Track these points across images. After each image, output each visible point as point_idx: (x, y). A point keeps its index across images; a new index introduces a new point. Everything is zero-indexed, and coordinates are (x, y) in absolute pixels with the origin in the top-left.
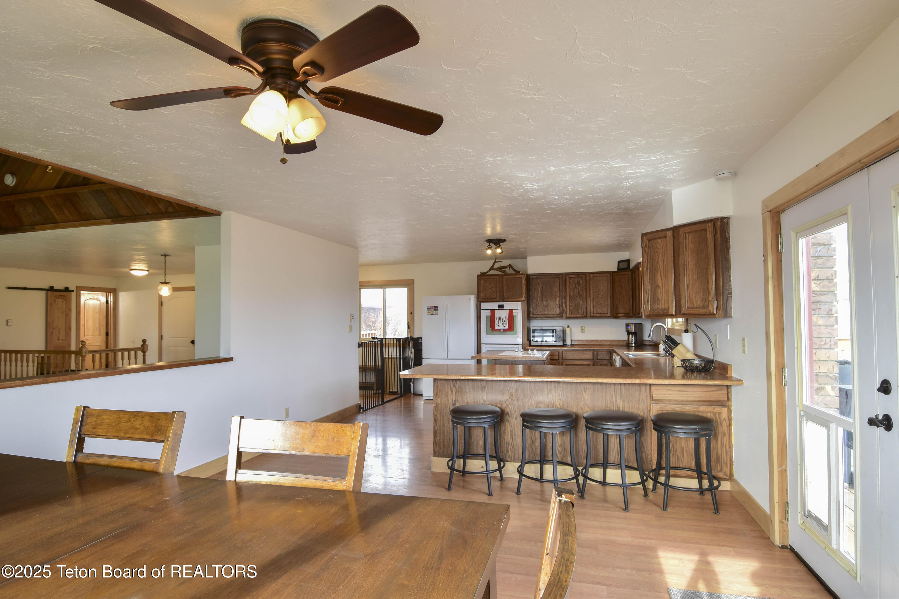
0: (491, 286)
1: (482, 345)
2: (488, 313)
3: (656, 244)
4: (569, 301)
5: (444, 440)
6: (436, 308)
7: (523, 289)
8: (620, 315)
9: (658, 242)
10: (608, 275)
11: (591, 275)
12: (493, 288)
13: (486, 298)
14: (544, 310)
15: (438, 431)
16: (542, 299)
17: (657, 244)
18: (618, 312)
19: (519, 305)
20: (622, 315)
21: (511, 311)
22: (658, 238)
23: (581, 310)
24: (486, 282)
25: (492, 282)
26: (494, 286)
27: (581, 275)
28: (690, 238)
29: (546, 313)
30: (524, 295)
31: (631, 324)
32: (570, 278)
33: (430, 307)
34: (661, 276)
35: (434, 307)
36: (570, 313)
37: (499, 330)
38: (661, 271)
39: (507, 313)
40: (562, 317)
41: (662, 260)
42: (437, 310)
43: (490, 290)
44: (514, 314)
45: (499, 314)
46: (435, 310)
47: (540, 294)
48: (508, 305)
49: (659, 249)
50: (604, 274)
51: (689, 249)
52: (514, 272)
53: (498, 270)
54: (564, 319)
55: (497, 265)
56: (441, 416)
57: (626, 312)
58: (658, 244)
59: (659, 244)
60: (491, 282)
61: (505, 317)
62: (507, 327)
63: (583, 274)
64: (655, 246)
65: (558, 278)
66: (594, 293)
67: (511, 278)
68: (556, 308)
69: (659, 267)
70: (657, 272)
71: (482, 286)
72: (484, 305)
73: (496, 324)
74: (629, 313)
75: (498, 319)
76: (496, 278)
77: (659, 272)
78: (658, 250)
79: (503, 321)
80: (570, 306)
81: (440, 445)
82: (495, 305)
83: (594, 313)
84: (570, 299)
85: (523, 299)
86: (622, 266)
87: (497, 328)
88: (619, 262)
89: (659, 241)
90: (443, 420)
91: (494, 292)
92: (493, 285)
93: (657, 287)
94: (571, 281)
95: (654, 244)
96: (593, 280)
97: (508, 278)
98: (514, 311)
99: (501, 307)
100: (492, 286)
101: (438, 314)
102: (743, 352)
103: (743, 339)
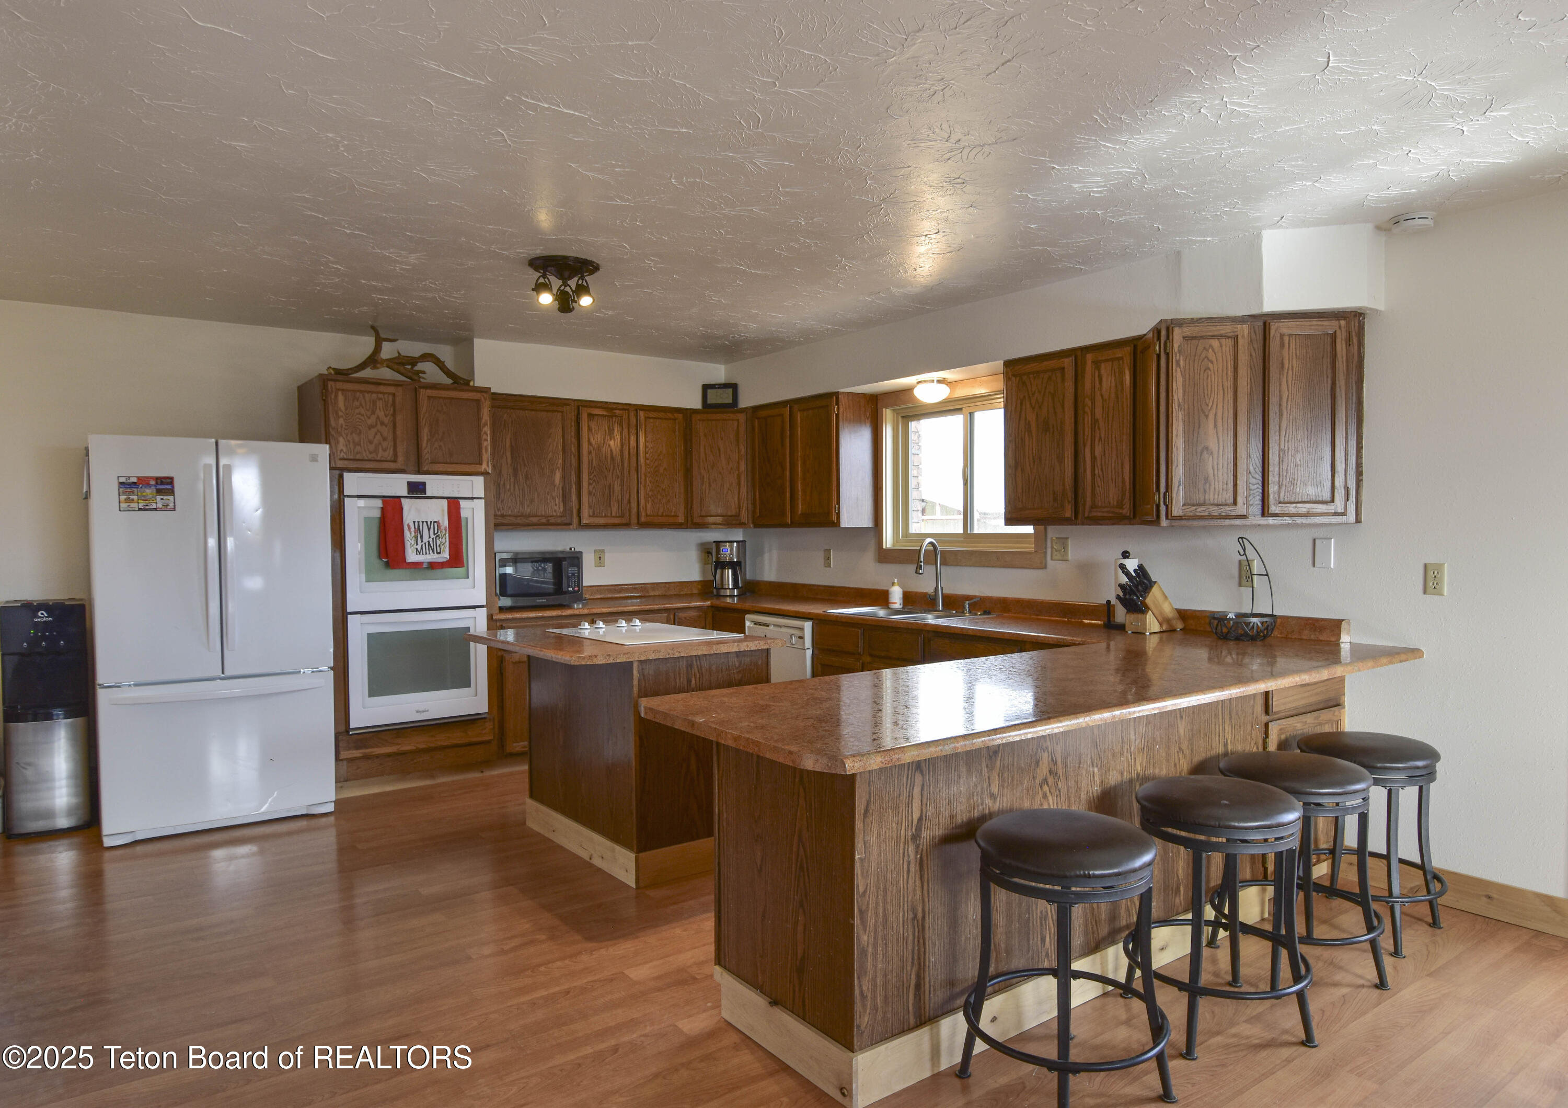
0: (373, 418)
1: (349, 616)
2: (374, 509)
3: (1205, 349)
4: (590, 479)
5: (885, 976)
6: (165, 485)
7: (484, 437)
8: (711, 520)
9: (1211, 346)
10: (680, 416)
11: (641, 414)
12: (382, 424)
13: (358, 457)
14: (522, 504)
15: (870, 950)
16: (515, 471)
17: (1208, 351)
18: (703, 514)
19: (475, 486)
20: (719, 520)
21: (454, 504)
22: (1213, 337)
23: (616, 505)
24: (356, 403)
25: (380, 404)
26: (386, 420)
27: (617, 412)
28: (1293, 346)
29: (527, 510)
30: (487, 456)
31: (726, 542)
32: (591, 416)
33: (135, 480)
34: (1216, 426)
35: (157, 479)
36: (591, 514)
37: (417, 565)
38: (1216, 415)
39: (443, 511)
40: (570, 524)
41: (1221, 388)
42: (171, 492)
43: (373, 431)
44: (464, 514)
45: (413, 512)
46: (159, 492)
47: (509, 454)
48: (437, 484)
49: (1212, 362)
50: (670, 415)
51: (1290, 372)
52: (450, 381)
53: (396, 367)
54: (574, 530)
55: (388, 350)
56: (878, 889)
57: (729, 514)
58: (1210, 350)
59: (1213, 350)
60: (374, 403)
61: (438, 522)
62: (446, 555)
63: (623, 409)
64: (1203, 355)
65: (560, 414)
66: (648, 462)
67: (444, 398)
68: (554, 498)
69: (1210, 405)
70: (1207, 416)
71: (340, 413)
72: (353, 483)
73: (408, 544)
74: (738, 515)
75: (413, 529)
76: (394, 395)
77: (1211, 416)
78: (1210, 365)
79: (432, 536)
80: (590, 493)
81: (874, 998)
82: (396, 485)
83: (648, 513)
84: (590, 474)
85: (486, 466)
86: (714, 397)
87: (412, 556)
88: (706, 388)
89: (1215, 343)
90: (885, 902)
91: (385, 439)
92: (381, 414)
93: (1205, 452)
94: (593, 425)
95: (1200, 348)
96: (645, 426)
97: (435, 398)
98: (463, 503)
99: (417, 490)
100: (378, 418)
101: (174, 509)
102: (1425, 592)
103: (1425, 566)
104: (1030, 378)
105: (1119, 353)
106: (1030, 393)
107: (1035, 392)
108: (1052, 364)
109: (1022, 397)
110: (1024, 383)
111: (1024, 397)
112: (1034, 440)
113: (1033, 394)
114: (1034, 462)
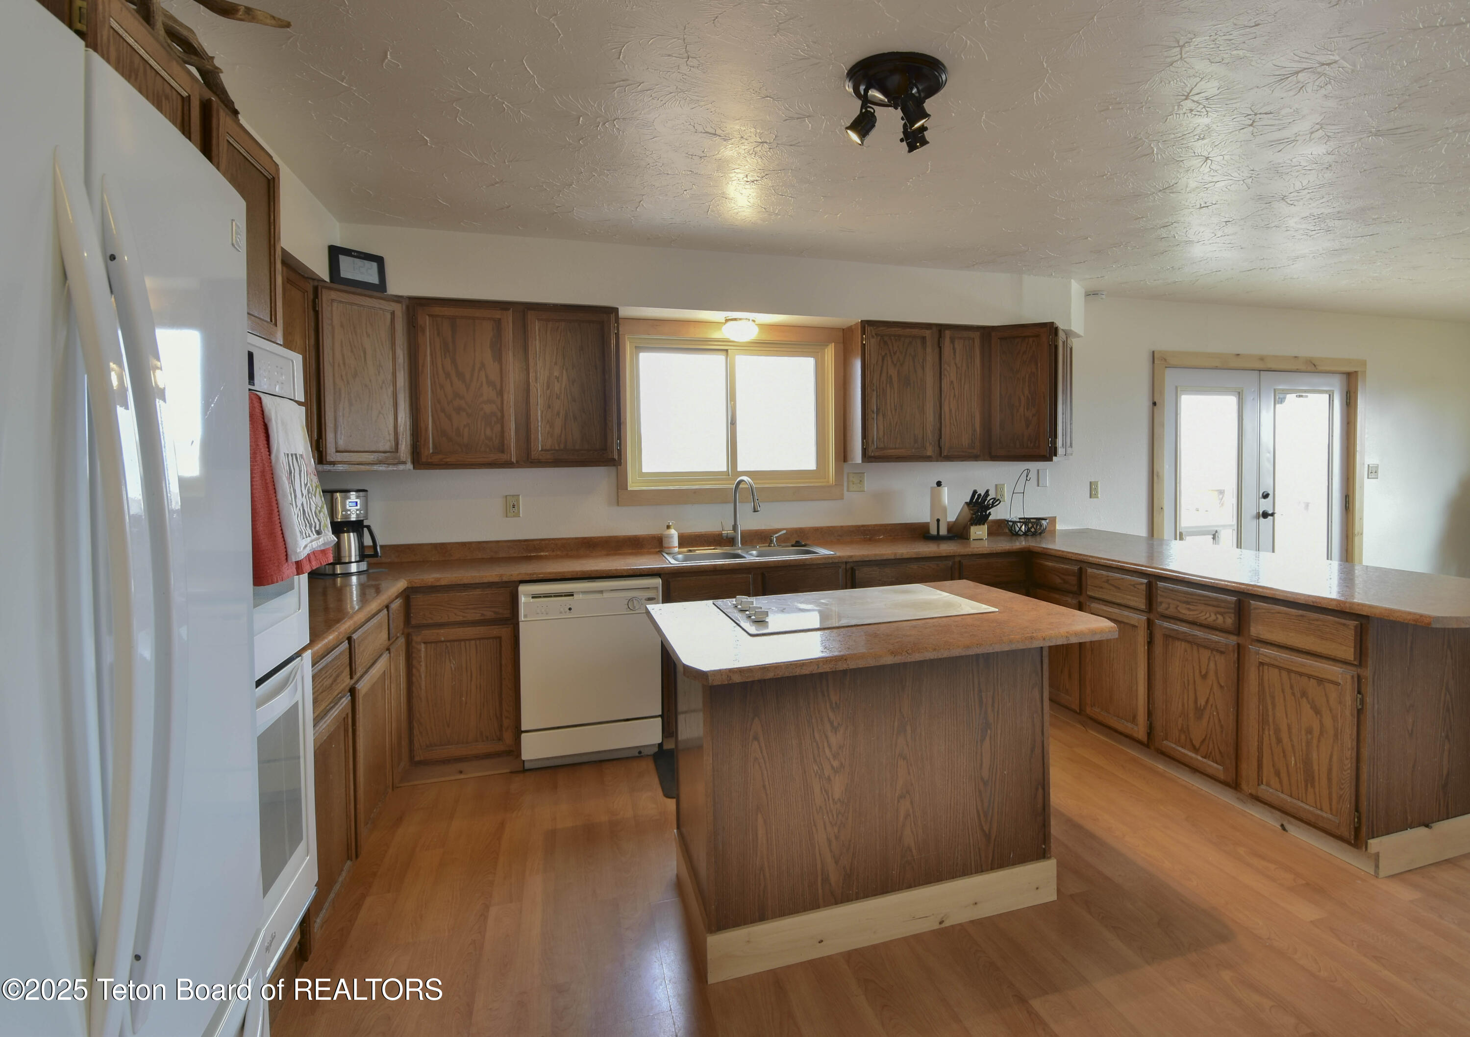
102: (1091, 497)
103: (1091, 483)
104: (891, 340)
105: (971, 334)
106: (892, 352)
107: (896, 351)
108: (915, 332)
109: (883, 354)
110: (885, 343)
111: (886, 354)
112: (896, 391)
113: (895, 353)
114: (896, 410)
